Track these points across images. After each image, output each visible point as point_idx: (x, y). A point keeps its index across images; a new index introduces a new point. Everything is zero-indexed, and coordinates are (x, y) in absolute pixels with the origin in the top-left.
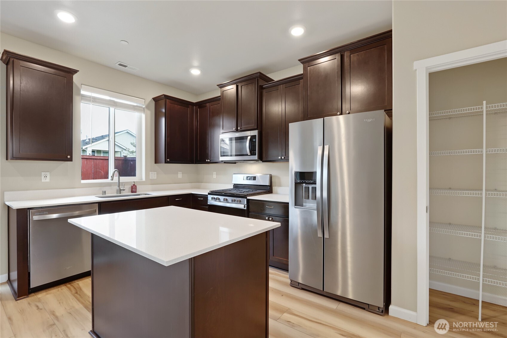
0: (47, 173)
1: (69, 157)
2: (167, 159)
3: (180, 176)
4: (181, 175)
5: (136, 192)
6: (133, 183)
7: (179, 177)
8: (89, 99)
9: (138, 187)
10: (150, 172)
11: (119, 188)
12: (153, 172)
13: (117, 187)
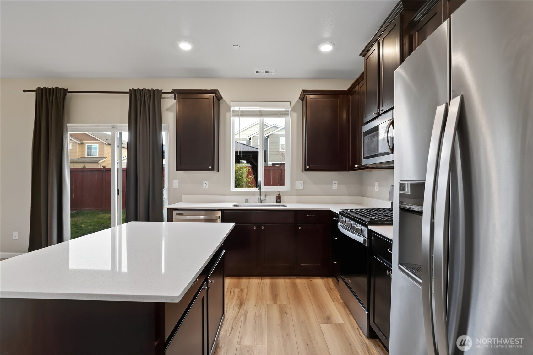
0: (206, 181)
1: (210, 167)
2: (307, 167)
3: (335, 186)
4: (337, 185)
5: (281, 203)
6: (278, 193)
7: (333, 188)
8: (238, 113)
9: (284, 198)
10: (296, 182)
11: (260, 198)
12: (299, 182)
13: (258, 196)
